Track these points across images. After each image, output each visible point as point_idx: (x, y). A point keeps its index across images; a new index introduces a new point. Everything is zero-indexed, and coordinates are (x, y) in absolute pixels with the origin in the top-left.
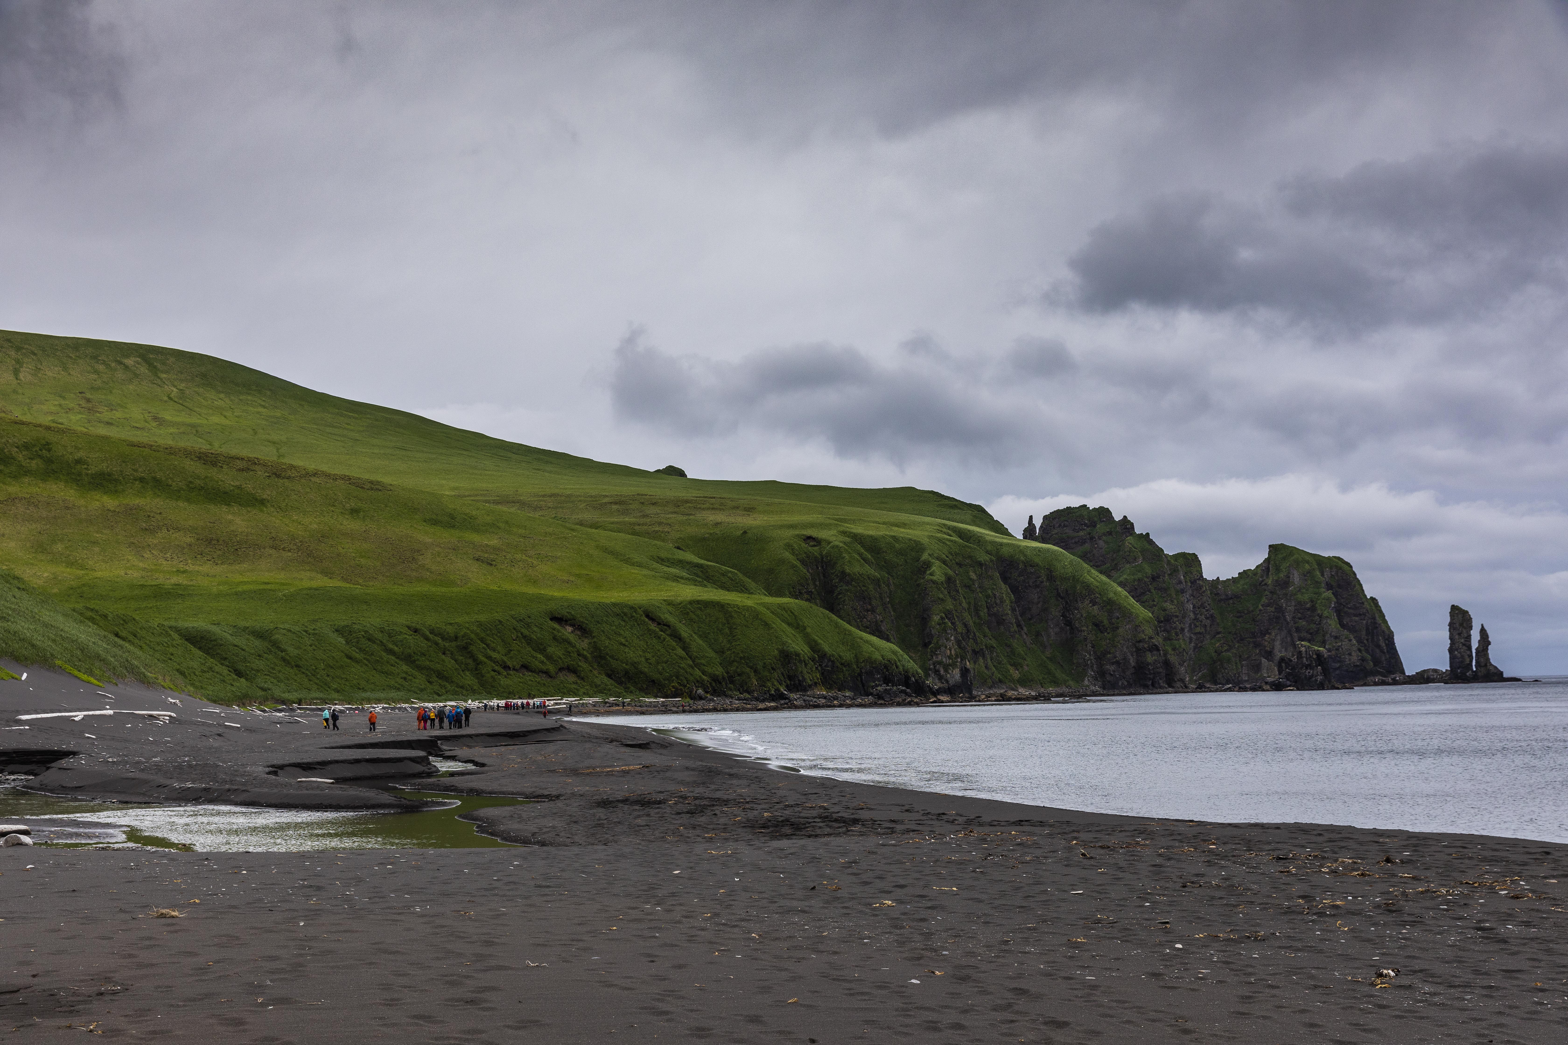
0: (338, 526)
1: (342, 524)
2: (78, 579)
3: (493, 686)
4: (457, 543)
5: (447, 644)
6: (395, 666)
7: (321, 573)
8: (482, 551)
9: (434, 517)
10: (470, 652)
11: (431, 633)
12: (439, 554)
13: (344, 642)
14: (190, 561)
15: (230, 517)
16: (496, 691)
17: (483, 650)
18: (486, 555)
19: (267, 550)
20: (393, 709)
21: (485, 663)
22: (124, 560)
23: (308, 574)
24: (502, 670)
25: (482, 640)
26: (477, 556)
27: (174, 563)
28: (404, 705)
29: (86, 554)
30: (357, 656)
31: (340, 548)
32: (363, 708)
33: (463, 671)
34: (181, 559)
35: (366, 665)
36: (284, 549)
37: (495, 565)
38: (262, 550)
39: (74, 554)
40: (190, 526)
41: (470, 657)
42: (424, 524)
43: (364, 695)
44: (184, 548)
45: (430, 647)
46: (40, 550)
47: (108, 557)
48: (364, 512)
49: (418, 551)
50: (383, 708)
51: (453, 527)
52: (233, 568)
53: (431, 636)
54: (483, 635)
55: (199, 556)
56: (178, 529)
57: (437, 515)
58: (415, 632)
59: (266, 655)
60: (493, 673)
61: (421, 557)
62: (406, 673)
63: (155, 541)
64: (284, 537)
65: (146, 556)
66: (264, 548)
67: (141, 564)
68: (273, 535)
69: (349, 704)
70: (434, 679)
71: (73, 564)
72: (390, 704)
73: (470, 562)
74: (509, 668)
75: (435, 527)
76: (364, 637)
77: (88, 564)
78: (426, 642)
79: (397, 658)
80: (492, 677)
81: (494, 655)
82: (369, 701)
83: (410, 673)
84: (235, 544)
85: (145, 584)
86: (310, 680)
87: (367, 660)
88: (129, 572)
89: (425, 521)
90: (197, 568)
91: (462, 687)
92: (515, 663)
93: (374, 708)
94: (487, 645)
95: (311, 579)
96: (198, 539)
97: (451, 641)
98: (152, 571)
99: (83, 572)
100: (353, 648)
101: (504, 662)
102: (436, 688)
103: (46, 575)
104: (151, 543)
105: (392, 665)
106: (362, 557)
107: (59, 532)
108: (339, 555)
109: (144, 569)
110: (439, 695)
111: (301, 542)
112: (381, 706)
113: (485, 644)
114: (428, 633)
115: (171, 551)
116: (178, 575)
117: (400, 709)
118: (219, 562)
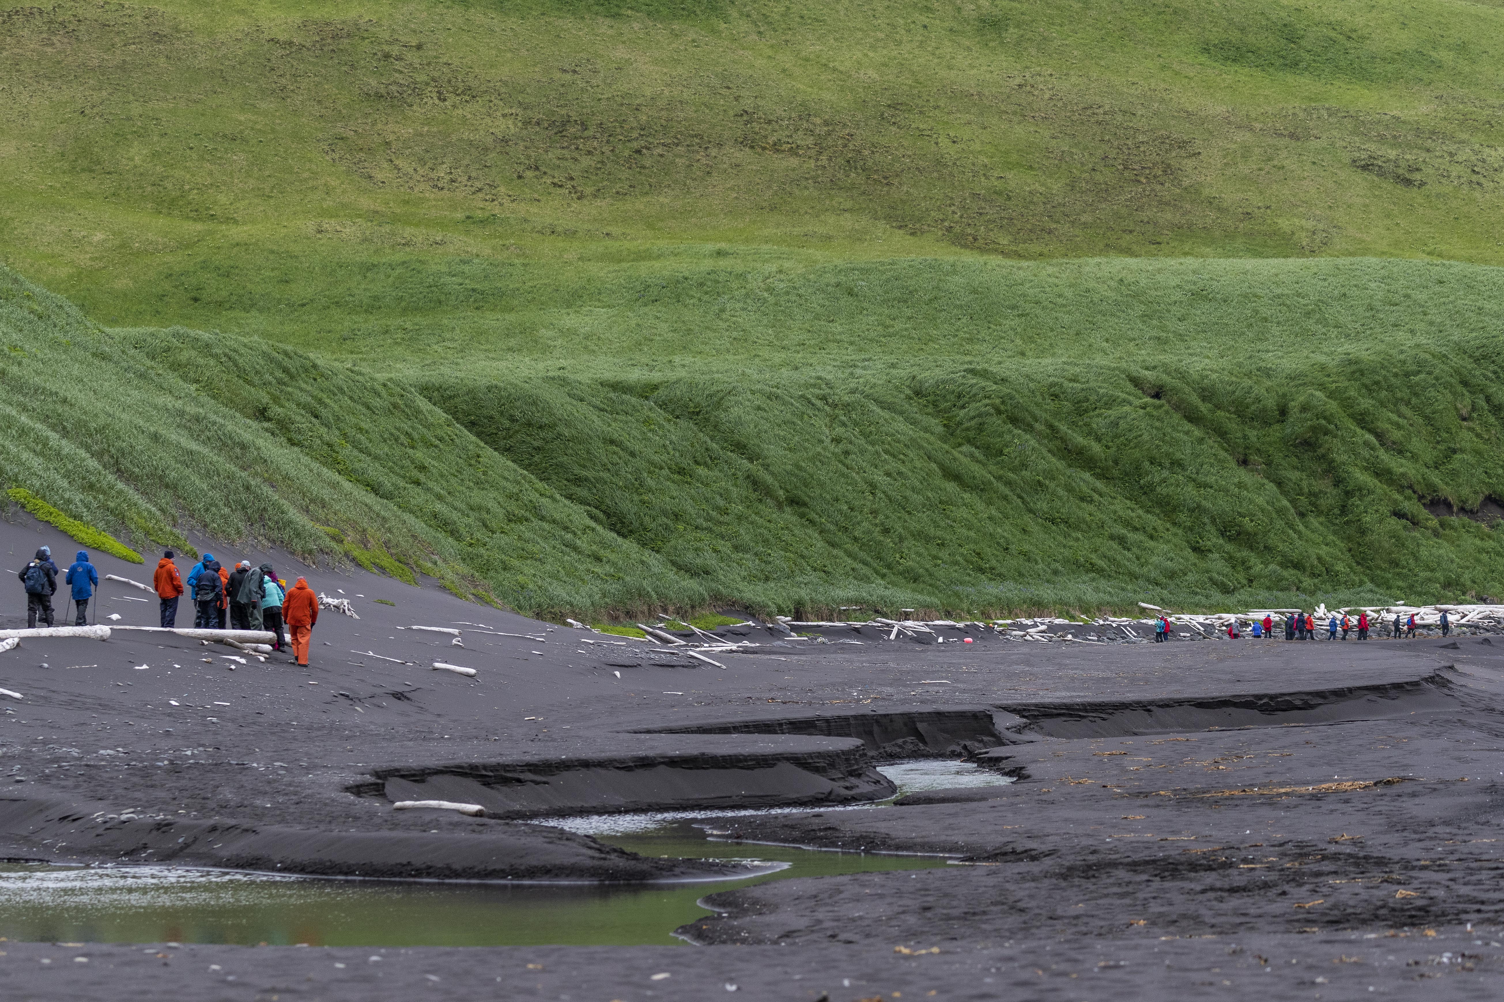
0: (943, 73)
1: (950, 68)
2: (187, 247)
3: (1395, 563)
4: (1302, 115)
5: (1252, 434)
6: (1092, 501)
7: (888, 218)
8: (1381, 138)
9: (1235, 36)
10: (1323, 456)
11: (1204, 399)
12: (1246, 152)
13: (940, 429)
14: (502, 189)
15: (621, 53)
16: (1404, 577)
17: (1365, 453)
18: (1392, 154)
19: (727, 149)
20: (1081, 631)
21: (1370, 492)
22: (314, 188)
23: (847, 221)
24: (1423, 513)
25: (1363, 420)
26: (1364, 155)
27: (459, 195)
28: (1115, 621)
29: (211, 174)
30: (977, 470)
31: (944, 142)
32: (989, 629)
33: (1302, 515)
34: (478, 185)
35: (1005, 498)
36: (776, 148)
37: (1422, 184)
38: (714, 152)
39: (178, 173)
40: (505, 83)
41: (1326, 472)
42: (1203, 59)
43: (993, 589)
44: (486, 149)
45: (1201, 441)
46: (83, 163)
47: (272, 181)
48: (1018, 26)
49: (1182, 145)
50: (1052, 628)
51: (1294, 65)
52: (628, 206)
53: (1204, 408)
54: (1366, 403)
55: (529, 174)
56: (470, 94)
57: (1243, 30)
58: (1157, 396)
59: (701, 471)
60: (1394, 523)
61: (1189, 164)
62: (1127, 524)
63: (407, 131)
64: (780, 112)
65: (379, 176)
66: (720, 145)
67: (365, 203)
68: (748, 103)
69: (948, 615)
70: (1213, 539)
71: (173, 202)
72: (1073, 618)
73: (1343, 175)
74: (1448, 506)
75: (1236, 67)
76: (999, 412)
77: (215, 202)
78: (1188, 426)
79: (1098, 476)
80: (1394, 535)
81: (1399, 466)
82: (1008, 608)
83: (1136, 523)
84: (635, 135)
85: (375, 260)
86: (833, 545)
87: (1009, 483)
88: (329, 224)
89: (1206, 50)
90: (522, 209)
91: (1297, 566)
92: (1465, 491)
93: (1023, 627)
94: (1379, 436)
95: (856, 237)
96: (527, 123)
97: (1267, 423)
98: (395, 219)
99: (199, 227)
100: (965, 448)
101: (1432, 487)
102: (1217, 564)
103: (99, 236)
104: (392, 138)
105: (1082, 499)
106: (1009, 166)
107: (136, 109)
108: (939, 162)
109: (373, 215)
110: (1226, 590)
111: (826, 123)
112: (1043, 623)
113: (1370, 431)
114: (1194, 399)
115: (449, 160)
116: (467, 232)
117: (1102, 631)
118: (589, 190)
